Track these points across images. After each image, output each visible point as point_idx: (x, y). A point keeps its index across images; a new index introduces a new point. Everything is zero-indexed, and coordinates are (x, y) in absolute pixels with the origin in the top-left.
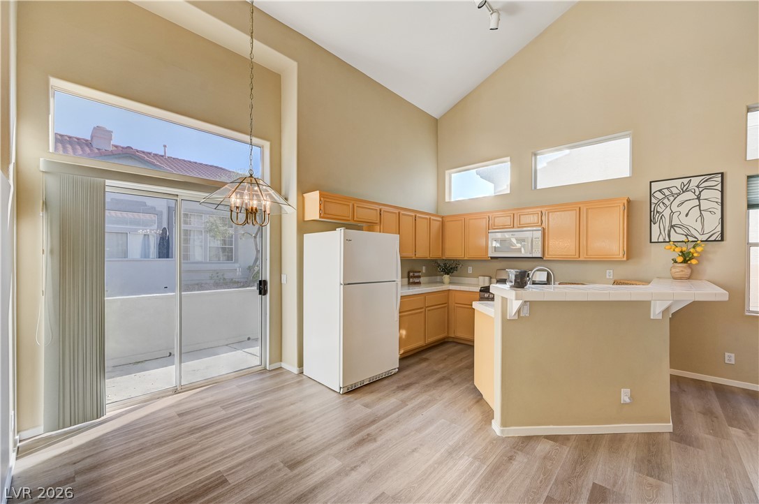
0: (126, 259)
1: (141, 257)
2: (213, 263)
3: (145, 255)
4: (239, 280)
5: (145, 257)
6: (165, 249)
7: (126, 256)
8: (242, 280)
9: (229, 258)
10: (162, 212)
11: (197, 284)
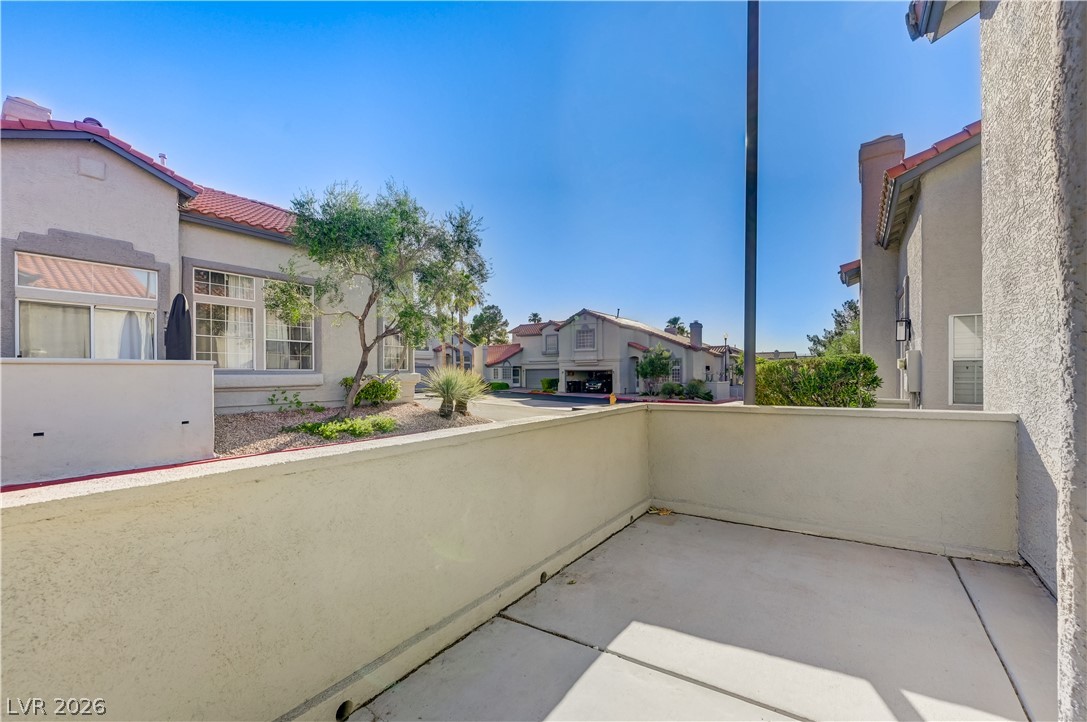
0: (87, 360)
1: (121, 357)
2: (274, 373)
3: (130, 351)
4: (326, 405)
5: (132, 357)
6: (177, 341)
7: (86, 353)
8: (333, 405)
9: (305, 364)
10: (168, 268)
11: (245, 415)
